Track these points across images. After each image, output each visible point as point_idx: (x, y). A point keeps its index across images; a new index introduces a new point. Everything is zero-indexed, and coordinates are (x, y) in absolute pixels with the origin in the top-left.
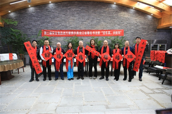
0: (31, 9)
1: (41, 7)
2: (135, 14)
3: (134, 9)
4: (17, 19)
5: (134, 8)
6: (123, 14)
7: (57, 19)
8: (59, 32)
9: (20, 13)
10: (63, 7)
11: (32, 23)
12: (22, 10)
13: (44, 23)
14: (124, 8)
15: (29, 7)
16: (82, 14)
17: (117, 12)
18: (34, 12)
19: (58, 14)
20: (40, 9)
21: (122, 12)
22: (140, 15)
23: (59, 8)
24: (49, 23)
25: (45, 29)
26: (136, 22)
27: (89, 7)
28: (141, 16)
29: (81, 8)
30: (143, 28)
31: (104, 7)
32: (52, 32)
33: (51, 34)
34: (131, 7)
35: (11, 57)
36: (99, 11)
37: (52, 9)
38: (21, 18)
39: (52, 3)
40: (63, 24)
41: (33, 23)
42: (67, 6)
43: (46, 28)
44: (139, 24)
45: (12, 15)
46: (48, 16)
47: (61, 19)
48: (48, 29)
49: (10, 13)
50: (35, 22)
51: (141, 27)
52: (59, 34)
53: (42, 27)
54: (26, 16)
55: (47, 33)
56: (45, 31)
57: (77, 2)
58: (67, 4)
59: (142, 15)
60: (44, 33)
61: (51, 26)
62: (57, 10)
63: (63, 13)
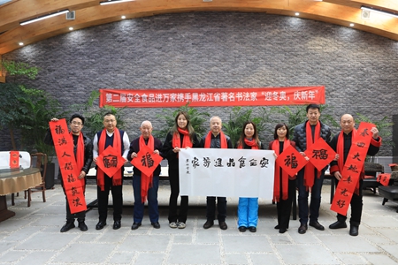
0: (75, 37)
1: (101, 31)
2: (356, 43)
3: (353, 28)
4: (38, 62)
5: (352, 25)
6: (321, 43)
7: (141, 60)
8: (144, 95)
9: (47, 48)
10: (157, 28)
11: (77, 71)
12: (51, 40)
13: (105, 71)
14: (322, 26)
15: (70, 32)
16: (207, 46)
17: (303, 37)
18: (83, 44)
19: (144, 46)
20: (97, 36)
21: (318, 38)
22: (370, 44)
23: (148, 31)
24: (118, 70)
25: (109, 89)
26: (360, 64)
27: (225, 27)
28: (374, 48)
29: (205, 30)
30: (383, 81)
31: (267, 27)
32: (126, 96)
33: (123, 99)
34: (343, 23)
35: (14, 160)
36: (253, 36)
37: (127, 35)
38: (50, 60)
39: (127, 19)
40: (155, 73)
41: (80, 73)
42: (167, 27)
43: (112, 84)
44: (369, 69)
45: (28, 51)
46: (117, 52)
47: (152, 60)
48: (117, 87)
49: (22, 47)
50: (84, 69)
51: (378, 76)
52: (146, 100)
53: (100, 81)
54: (61, 55)
55: (113, 98)
56: (109, 92)
57: (193, 16)
58: (168, 21)
59: (376, 44)
60: (105, 98)
61: (125, 78)
62: (141, 37)
63: (158, 45)
